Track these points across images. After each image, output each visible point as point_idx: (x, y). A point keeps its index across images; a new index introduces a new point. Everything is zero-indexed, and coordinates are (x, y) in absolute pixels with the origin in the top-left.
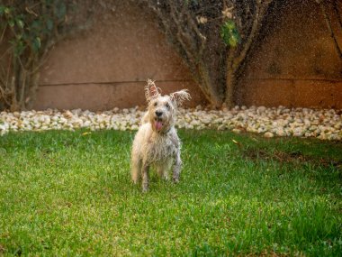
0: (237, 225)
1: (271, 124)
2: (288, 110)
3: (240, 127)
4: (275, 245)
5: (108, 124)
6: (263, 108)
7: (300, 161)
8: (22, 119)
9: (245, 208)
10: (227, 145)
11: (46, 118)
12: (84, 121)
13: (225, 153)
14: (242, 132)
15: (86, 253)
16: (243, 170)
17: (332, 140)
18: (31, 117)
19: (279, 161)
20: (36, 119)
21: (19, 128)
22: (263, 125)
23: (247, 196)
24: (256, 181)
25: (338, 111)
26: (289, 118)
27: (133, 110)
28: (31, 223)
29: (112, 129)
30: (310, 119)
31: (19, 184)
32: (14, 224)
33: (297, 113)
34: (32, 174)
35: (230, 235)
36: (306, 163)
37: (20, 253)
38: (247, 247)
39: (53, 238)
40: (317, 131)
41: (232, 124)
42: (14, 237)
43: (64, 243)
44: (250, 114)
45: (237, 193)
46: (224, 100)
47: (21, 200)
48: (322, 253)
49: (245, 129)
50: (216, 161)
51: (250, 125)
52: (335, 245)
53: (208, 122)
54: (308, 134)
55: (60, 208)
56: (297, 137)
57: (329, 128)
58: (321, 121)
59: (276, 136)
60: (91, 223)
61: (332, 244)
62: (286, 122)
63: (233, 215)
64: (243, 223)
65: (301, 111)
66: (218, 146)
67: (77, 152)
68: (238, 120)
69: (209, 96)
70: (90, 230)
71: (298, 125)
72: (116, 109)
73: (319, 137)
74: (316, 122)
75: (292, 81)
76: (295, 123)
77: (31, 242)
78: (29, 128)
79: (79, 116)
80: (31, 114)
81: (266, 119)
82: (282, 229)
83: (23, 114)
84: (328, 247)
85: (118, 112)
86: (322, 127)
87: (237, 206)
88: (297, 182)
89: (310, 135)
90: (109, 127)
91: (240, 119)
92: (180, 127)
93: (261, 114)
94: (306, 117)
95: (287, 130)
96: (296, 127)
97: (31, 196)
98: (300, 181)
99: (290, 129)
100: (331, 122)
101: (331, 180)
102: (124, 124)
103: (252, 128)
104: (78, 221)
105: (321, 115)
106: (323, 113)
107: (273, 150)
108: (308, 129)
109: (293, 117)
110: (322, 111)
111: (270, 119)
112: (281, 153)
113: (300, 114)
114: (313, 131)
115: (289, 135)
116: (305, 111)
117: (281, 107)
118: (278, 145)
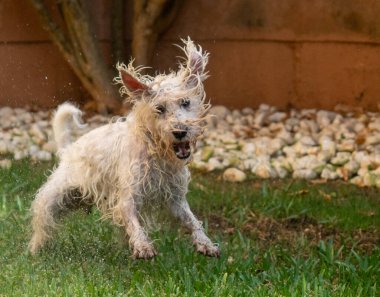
1: (239, 149)
2: (281, 115)
6: (221, 110)
7: (310, 236)
19: (256, 238)
22: (220, 151)
26: (284, 135)
30: (333, 138)
33: (303, 123)
36: (322, 243)
40: (349, 167)
54: (327, 174)
56: (304, 181)
57: (378, 158)
59: (251, 178)
62: (276, 144)
65: (313, 118)
69: (90, 80)
73: (353, 181)
74: (349, 144)
75: (291, 44)
76: (299, 148)
81: (229, 137)
88: (300, 288)
89: (333, 175)
92: (18, 156)
93: (215, 125)
94: (326, 132)
95: (277, 164)
96: (300, 155)
98: (306, 286)
99: (286, 162)
105: (359, 127)
106: (366, 124)
107: (243, 212)
108: (328, 161)
109: (293, 132)
110: (363, 118)
111: (237, 136)
112: (263, 218)
113: (311, 124)
114: (340, 165)
115: (283, 175)
116: (323, 117)
117: (264, 107)
118: (254, 201)
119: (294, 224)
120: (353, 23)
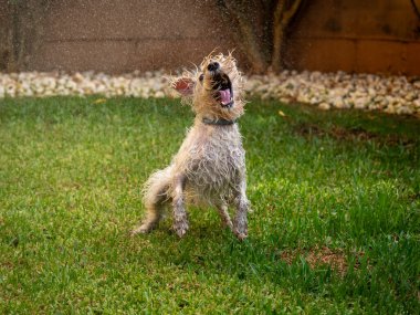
0: (282, 214)
1: (327, 93)
2: (348, 77)
3: (289, 96)
4: (329, 238)
5: (127, 90)
6: (317, 74)
7: (362, 138)
8: (21, 82)
9: (292, 193)
10: (272, 119)
11: (50, 81)
12: (97, 86)
13: (270, 128)
14: (291, 103)
15: (97, 244)
16: (292, 149)
17: (402, 114)
18: (32, 79)
19: (335, 138)
20: (38, 82)
21: (17, 93)
22: (317, 94)
23: (296, 180)
24: (307, 162)
25: (410, 79)
26: (350, 86)
27: (158, 74)
28: (30, 207)
29: (132, 96)
30: (375, 88)
31: (17, 160)
32: (10, 207)
33: (360, 81)
34: (32, 149)
35: (273, 226)
36: (369, 142)
37: (16, 244)
38: (294, 240)
39: (57, 226)
40: (383, 103)
41: (280, 92)
42: (9, 224)
43: (71, 232)
44: (303, 81)
45: (283, 176)
46: (270, 63)
47: (19, 180)
48: (385, 249)
49: (295, 99)
50: (259, 137)
51: (301, 93)
52: (401, 239)
53: (249, 89)
54: (372, 107)
55: (66, 189)
56: (360, 110)
57: (398, 99)
58: (389, 91)
59: (333, 108)
60: (104, 209)
61: (398, 239)
62: (346, 91)
63: (277, 202)
64: (290, 212)
65: (365, 78)
66: (261, 120)
67: (89, 124)
68: (287, 87)
69: (252, 57)
70: (103, 216)
71: (361, 95)
72: (137, 72)
73: (386, 110)
74: (383, 91)
75: (355, 40)
76: (358, 93)
77: (30, 230)
78: (30, 93)
79: (92, 79)
80: (31, 75)
81: (322, 87)
82: (337, 220)
83: (22, 76)
84: (393, 242)
85: (140, 76)
86: (390, 99)
87: (282, 191)
88: (357, 164)
89: (374, 107)
90: (128, 94)
91: (290, 87)
93: (315, 81)
94: (371, 86)
95: (346, 101)
97: (31, 175)
98: (361, 163)
99: (351, 100)
100: (401, 92)
101: (399, 162)
102: (147, 90)
103: (304, 97)
104: (89, 206)
105: (389, 83)
106: (392, 81)
107: (329, 124)
108: (373, 100)
109: (354, 85)
110: (390, 79)
111: (326, 87)
112: (339, 128)
113: (364, 82)
114: (378, 102)
115: (349, 106)
116: (370, 78)
117: (340, 72)
118: (335, 119)
119: (355, 132)
120: (387, 30)
